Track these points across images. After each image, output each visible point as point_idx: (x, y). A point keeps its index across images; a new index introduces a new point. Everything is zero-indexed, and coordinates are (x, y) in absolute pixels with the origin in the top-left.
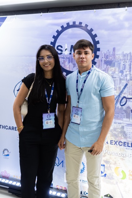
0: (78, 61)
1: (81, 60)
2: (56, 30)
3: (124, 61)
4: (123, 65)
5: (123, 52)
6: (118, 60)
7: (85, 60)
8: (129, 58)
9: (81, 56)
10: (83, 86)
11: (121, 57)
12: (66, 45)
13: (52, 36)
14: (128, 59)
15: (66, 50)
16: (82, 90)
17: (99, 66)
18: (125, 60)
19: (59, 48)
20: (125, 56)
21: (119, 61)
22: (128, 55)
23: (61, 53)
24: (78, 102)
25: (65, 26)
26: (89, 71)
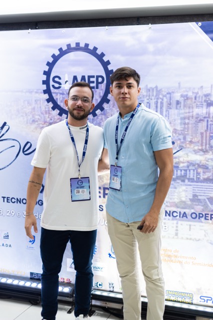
0: (118, 97)
1: (122, 96)
2: (52, 54)
3: (148, 98)
4: (148, 103)
5: (147, 86)
6: (141, 96)
7: (127, 96)
8: (155, 94)
9: (122, 91)
10: (124, 135)
11: (143, 92)
12: (66, 75)
13: (46, 63)
14: (153, 96)
15: (66, 82)
16: (122, 140)
17: (114, 105)
18: (149, 96)
19: (57, 79)
20: (149, 91)
21: (141, 98)
22: (153, 89)
23: (59, 87)
24: (117, 158)
25: (65, 48)
26: (132, 112)
